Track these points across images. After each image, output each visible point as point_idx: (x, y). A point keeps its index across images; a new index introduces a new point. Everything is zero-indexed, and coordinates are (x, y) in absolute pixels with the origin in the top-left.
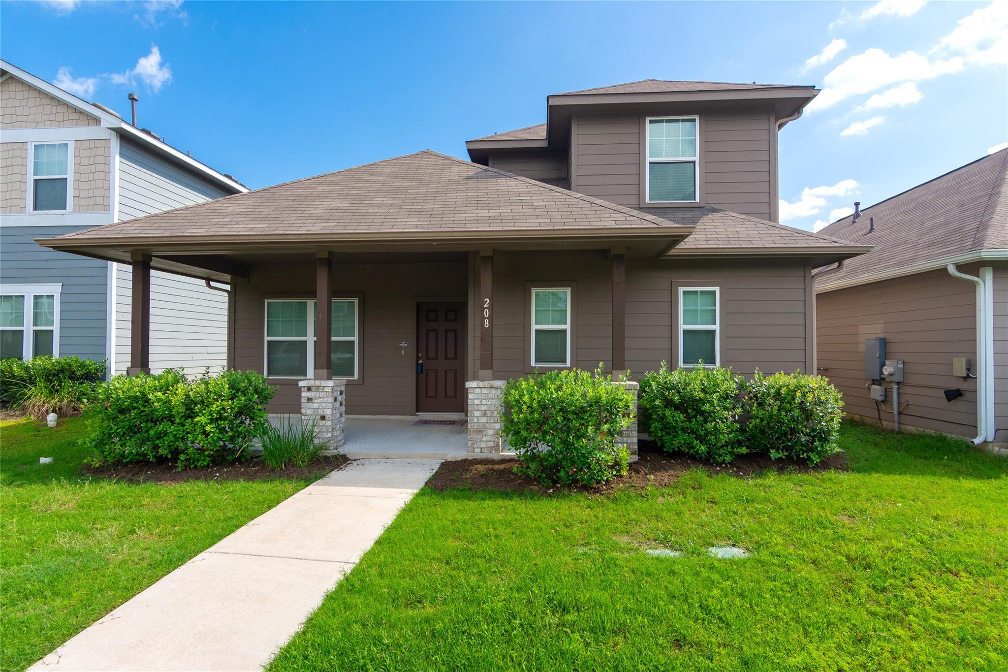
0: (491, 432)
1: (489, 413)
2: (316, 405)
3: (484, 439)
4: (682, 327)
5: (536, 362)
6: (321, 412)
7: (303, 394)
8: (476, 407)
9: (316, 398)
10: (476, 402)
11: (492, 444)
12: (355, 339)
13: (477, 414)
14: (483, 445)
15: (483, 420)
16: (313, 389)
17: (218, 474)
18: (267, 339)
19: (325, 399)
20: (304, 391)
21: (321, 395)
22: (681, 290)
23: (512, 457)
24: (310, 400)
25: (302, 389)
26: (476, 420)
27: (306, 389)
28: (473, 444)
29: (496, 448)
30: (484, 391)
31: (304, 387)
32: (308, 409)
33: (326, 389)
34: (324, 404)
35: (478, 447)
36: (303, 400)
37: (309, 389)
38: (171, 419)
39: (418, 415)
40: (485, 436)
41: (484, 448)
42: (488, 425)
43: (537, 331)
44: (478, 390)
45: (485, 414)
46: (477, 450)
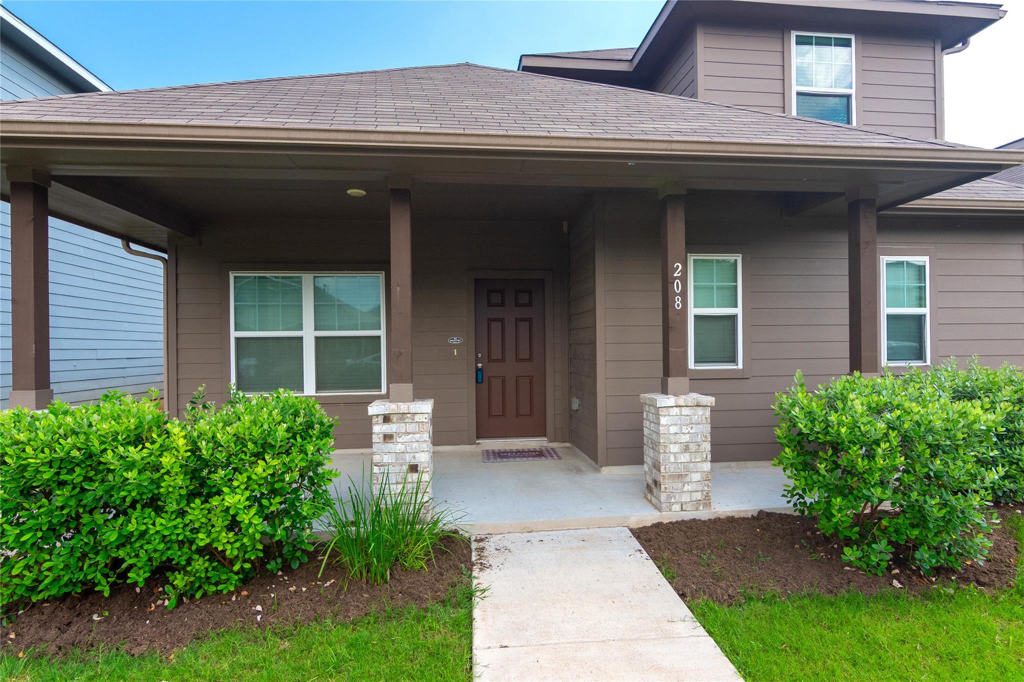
0: (696, 477)
1: (693, 447)
2: (400, 447)
3: (686, 488)
4: (885, 310)
5: (695, 362)
6: (408, 458)
7: (376, 429)
8: (672, 437)
9: (399, 434)
10: (673, 429)
11: (698, 496)
12: (382, 333)
13: (674, 448)
14: (685, 498)
15: (684, 458)
16: (395, 419)
17: (259, 608)
18: (234, 334)
19: (417, 436)
20: (377, 423)
21: (410, 428)
22: (884, 260)
23: (730, 515)
24: (388, 437)
25: (374, 420)
26: (672, 459)
27: (381, 419)
28: (669, 497)
29: (706, 501)
30: (686, 411)
31: (377, 416)
32: (386, 453)
33: (417, 418)
34: (414, 445)
35: (677, 503)
36: (375, 439)
37: (387, 419)
38: (155, 504)
39: (478, 444)
40: (688, 483)
41: (686, 503)
42: (691, 465)
43: (696, 317)
44: (676, 411)
45: (686, 449)
46: (677, 507)
